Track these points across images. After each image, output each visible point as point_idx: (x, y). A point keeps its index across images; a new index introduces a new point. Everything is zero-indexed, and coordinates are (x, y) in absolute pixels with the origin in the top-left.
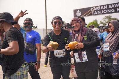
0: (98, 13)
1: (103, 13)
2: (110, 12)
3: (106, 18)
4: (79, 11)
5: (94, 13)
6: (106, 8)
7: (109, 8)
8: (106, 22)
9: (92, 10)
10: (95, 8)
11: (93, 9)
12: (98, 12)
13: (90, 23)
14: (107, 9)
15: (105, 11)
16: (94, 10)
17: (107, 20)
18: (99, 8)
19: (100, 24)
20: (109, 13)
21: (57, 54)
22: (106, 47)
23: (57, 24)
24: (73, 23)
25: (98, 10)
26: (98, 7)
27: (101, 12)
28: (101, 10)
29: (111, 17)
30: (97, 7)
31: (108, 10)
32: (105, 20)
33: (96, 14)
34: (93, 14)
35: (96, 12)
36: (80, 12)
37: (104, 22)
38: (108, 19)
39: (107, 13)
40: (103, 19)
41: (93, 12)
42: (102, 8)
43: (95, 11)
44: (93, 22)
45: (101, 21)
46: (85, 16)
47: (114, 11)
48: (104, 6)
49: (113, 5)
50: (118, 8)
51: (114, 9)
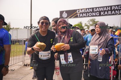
0: (84, 16)
1: (88, 16)
2: (95, 15)
3: (91, 21)
4: (65, 12)
5: (80, 15)
6: (92, 11)
7: (94, 11)
8: (90, 25)
9: (78, 12)
10: (80, 10)
11: (79, 12)
12: (84, 14)
13: (75, 25)
14: (92, 12)
15: (90, 14)
17: (91, 23)
18: (84, 11)
19: (85, 26)
20: (94, 16)
21: (41, 56)
22: (94, 49)
23: (44, 24)
24: (59, 24)
25: (83, 13)
26: (84, 10)
27: (86, 15)
28: (86, 13)
29: (95, 20)
30: (83, 10)
31: (93, 13)
32: (89, 23)
33: (81, 17)
35: (81, 14)
36: (66, 14)
39: (92, 16)
40: (88, 21)
41: (78, 14)
44: (78, 24)
45: (85, 24)
46: (71, 17)
47: (98, 14)
48: (90, 9)
49: (98, 8)
50: (102, 11)
51: (98, 13)
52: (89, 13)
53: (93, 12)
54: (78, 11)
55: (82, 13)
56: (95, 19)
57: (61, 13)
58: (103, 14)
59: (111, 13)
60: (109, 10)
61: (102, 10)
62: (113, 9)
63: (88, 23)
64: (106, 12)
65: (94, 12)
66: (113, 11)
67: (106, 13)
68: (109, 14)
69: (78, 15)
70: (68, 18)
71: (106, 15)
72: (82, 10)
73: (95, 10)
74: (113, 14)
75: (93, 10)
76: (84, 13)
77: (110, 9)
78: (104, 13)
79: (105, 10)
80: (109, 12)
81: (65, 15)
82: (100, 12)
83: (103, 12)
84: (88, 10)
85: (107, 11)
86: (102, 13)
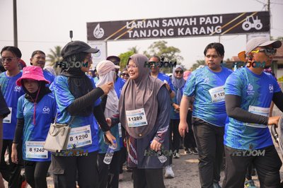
1: (152, 37)
2: (165, 34)
3: (155, 46)
4: (98, 25)
5: (132, 34)
6: (158, 25)
7: (163, 26)
9: (128, 27)
10: (134, 23)
11: (130, 26)
12: (141, 32)
14: (159, 29)
15: (155, 33)
16: (132, 27)
17: (157, 51)
18: (143, 25)
20: (163, 36)
25: (140, 29)
26: (141, 22)
27: (147, 34)
28: (147, 29)
29: (166, 45)
30: (139, 22)
31: (161, 31)
32: (153, 51)
33: (136, 38)
34: (130, 36)
35: (136, 32)
36: (101, 29)
38: (159, 48)
39: (159, 37)
40: (150, 47)
41: (130, 32)
42: (149, 24)
43: (134, 29)
45: (145, 52)
46: (112, 38)
47: (173, 33)
48: (154, 22)
49: (170, 21)
50: (181, 27)
51: (172, 30)
52: (152, 29)
53: (161, 27)
54: (128, 24)
55: (138, 30)
56: (166, 43)
57: (91, 26)
58: (183, 34)
59: (198, 31)
60: (193, 26)
61: (180, 24)
62: (201, 23)
64: (188, 29)
65: (163, 28)
66: (202, 28)
67: (188, 31)
68: (194, 33)
69: (128, 34)
70: (105, 40)
71: (188, 35)
72: (136, 21)
73: (165, 24)
74: (202, 34)
75: (161, 23)
76: (143, 29)
77: (195, 24)
78: (184, 31)
79: (186, 25)
80: (194, 29)
81: (99, 32)
82: (176, 28)
83: (183, 29)
84: (149, 22)
85: (191, 27)
86: (180, 31)
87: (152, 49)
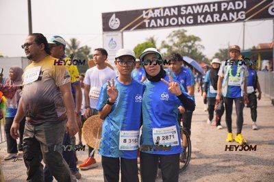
0: (159, 25)
1: (170, 25)
2: (184, 23)
3: (176, 34)
4: (114, 16)
5: (149, 23)
6: (176, 13)
7: (182, 13)
8: (174, 44)
9: (145, 17)
10: (151, 11)
11: (147, 14)
12: (159, 21)
13: (139, 45)
14: (177, 17)
15: (174, 21)
16: (149, 16)
17: (176, 40)
18: (160, 14)
19: (162, 48)
20: (182, 25)
25: (158, 17)
26: (158, 11)
27: (165, 22)
28: (165, 18)
29: (186, 33)
30: (156, 11)
31: (180, 19)
32: (172, 40)
33: (153, 27)
34: (147, 26)
35: (153, 21)
36: (117, 19)
37: (171, 44)
38: (178, 37)
39: (177, 25)
40: (169, 37)
41: (147, 21)
42: (167, 12)
43: (151, 19)
44: (147, 44)
45: (163, 42)
46: (128, 29)
47: (192, 21)
48: (172, 10)
49: (189, 7)
50: (201, 14)
51: (191, 17)
52: (170, 17)
53: (179, 15)
54: (144, 13)
55: (156, 19)
56: (186, 31)
58: (203, 21)
59: (220, 18)
60: (214, 12)
61: (200, 11)
62: (223, 9)
63: (168, 39)
64: (209, 16)
65: (182, 16)
66: (224, 14)
67: (209, 18)
68: (215, 20)
69: (145, 23)
70: (121, 31)
71: (209, 22)
73: (184, 12)
74: (224, 21)
75: (179, 11)
76: (160, 18)
77: (216, 10)
78: (204, 19)
79: (206, 11)
80: (215, 15)
82: (195, 16)
83: (203, 16)
84: (167, 10)
85: (212, 14)
86: (200, 19)
87: (170, 38)
